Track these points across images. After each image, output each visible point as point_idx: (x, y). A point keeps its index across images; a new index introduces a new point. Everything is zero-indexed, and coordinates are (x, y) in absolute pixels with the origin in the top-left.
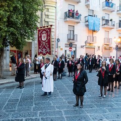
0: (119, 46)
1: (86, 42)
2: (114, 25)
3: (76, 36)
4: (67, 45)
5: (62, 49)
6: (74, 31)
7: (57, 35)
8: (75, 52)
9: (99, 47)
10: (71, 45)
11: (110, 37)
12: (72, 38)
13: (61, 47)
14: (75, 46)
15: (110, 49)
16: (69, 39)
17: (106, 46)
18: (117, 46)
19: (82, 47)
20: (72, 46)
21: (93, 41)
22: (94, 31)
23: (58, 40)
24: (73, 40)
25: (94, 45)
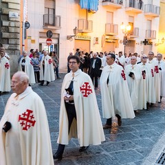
0: (129, 37)
1: (75, 30)
2: (121, 3)
3: (58, 19)
4: (42, 35)
5: (33, 41)
6: (54, 10)
7: (25, 16)
8: (57, 46)
9: (97, 39)
10: (49, 35)
11: (114, 23)
12: (51, 22)
13: (32, 38)
14: (57, 36)
15: (115, 41)
16: (46, 24)
17: (108, 37)
18: (126, 38)
19: (69, 38)
20: (51, 36)
21: (87, 28)
22: (89, 11)
23: (27, 25)
24: (54, 25)
25: (88, 35)
